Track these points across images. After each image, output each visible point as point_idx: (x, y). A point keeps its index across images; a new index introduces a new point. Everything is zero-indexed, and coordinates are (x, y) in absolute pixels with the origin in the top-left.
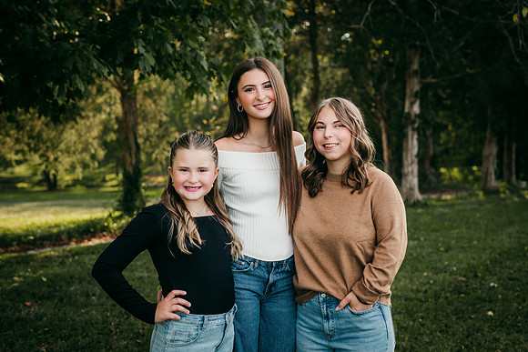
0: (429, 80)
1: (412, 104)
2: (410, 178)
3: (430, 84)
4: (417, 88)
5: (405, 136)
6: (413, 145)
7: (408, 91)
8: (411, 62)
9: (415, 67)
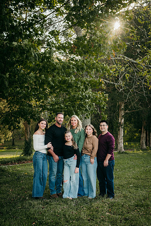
0: (127, 111)
1: (121, 119)
2: (121, 144)
3: (127, 113)
4: (123, 114)
5: (119, 130)
6: (122, 133)
7: (120, 115)
8: (121, 106)
9: (123, 107)
